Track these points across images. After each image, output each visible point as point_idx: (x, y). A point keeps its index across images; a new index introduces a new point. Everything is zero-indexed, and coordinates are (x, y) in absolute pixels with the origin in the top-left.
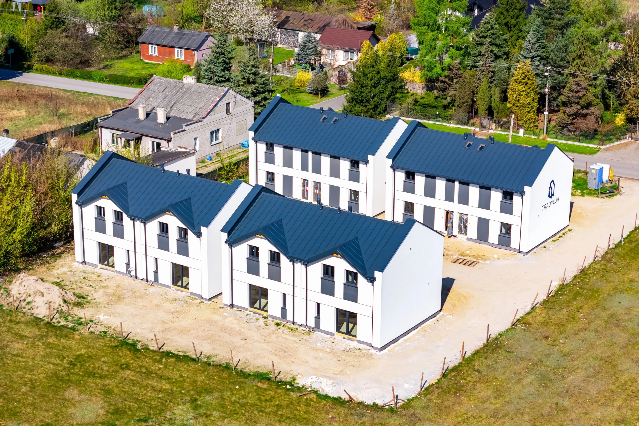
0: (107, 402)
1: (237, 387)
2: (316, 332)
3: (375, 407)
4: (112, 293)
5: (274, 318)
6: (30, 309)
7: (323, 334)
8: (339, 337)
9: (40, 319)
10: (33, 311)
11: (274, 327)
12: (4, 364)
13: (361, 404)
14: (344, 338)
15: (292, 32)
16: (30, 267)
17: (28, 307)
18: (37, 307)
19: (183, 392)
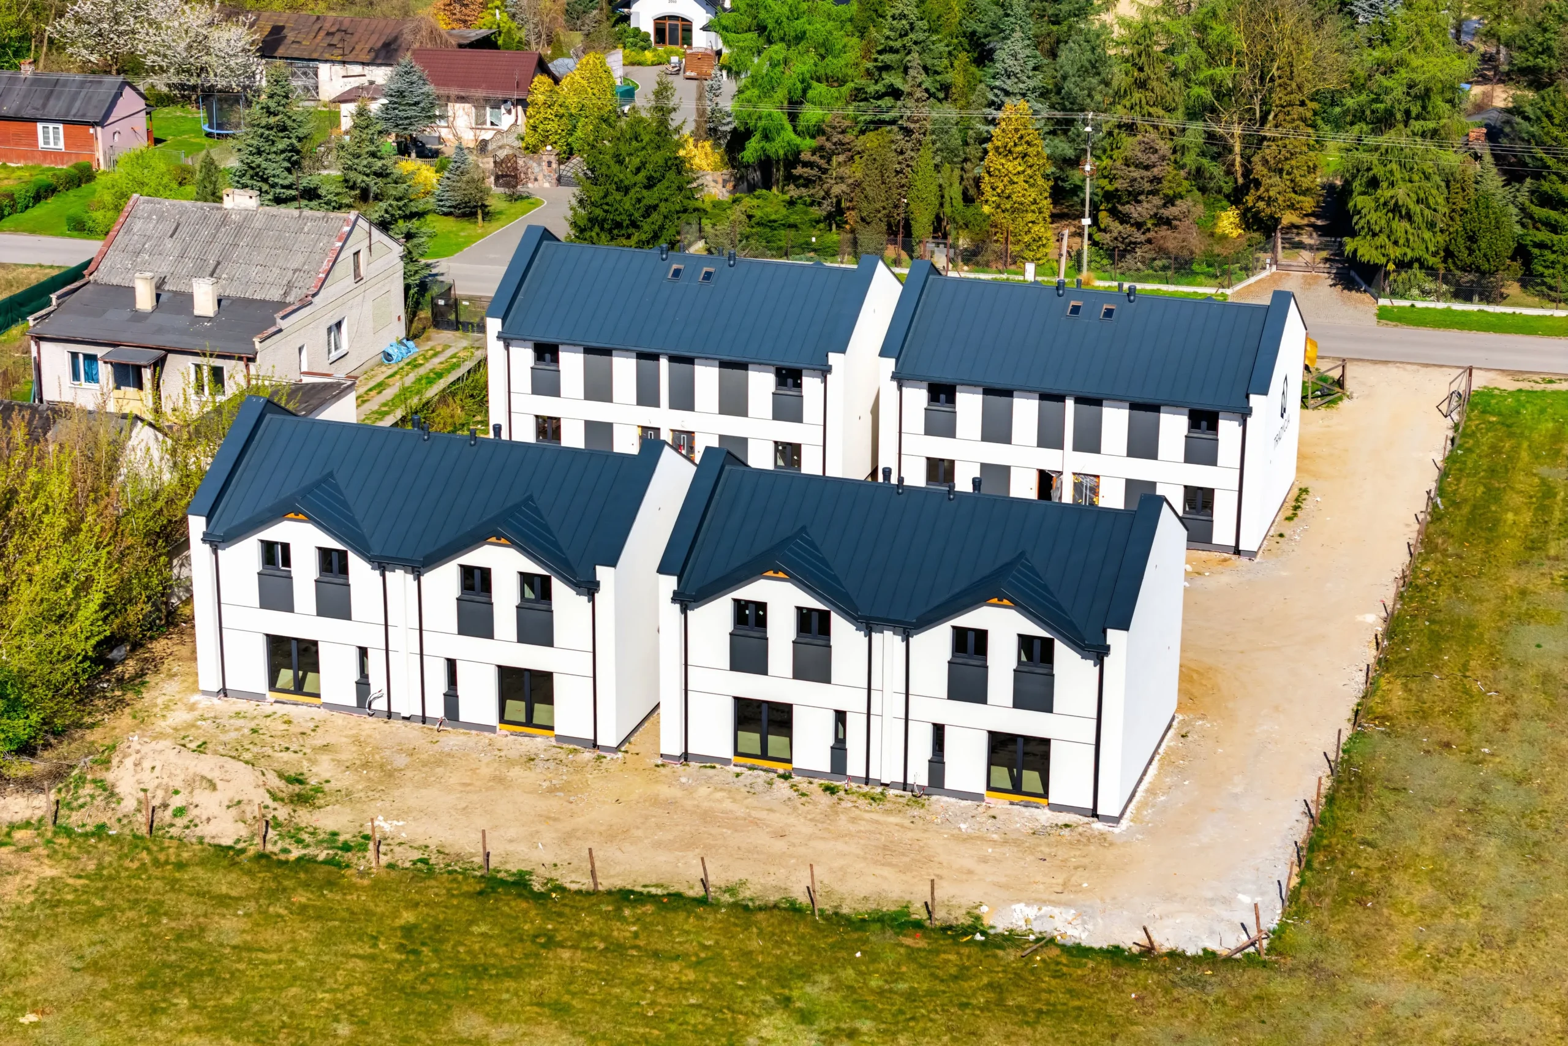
0: (580, 1033)
1: (858, 954)
2: (934, 798)
3: (1209, 957)
4: (358, 762)
5: (811, 774)
6: (187, 827)
7: (953, 800)
8: (999, 803)
9: (230, 848)
10: (199, 831)
11: (826, 799)
12: (232, 974)
13: (1174, 955)
14: (1012, 803)
15: (300, 64)
16: (88, 720)
17: (180, 822)
18: (209, 820)
19: (740, 983)
